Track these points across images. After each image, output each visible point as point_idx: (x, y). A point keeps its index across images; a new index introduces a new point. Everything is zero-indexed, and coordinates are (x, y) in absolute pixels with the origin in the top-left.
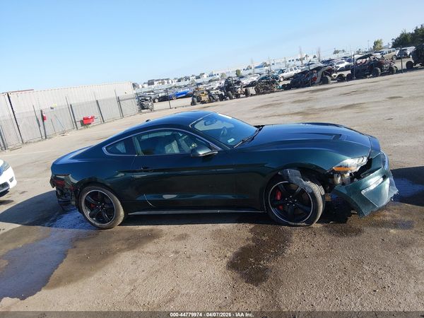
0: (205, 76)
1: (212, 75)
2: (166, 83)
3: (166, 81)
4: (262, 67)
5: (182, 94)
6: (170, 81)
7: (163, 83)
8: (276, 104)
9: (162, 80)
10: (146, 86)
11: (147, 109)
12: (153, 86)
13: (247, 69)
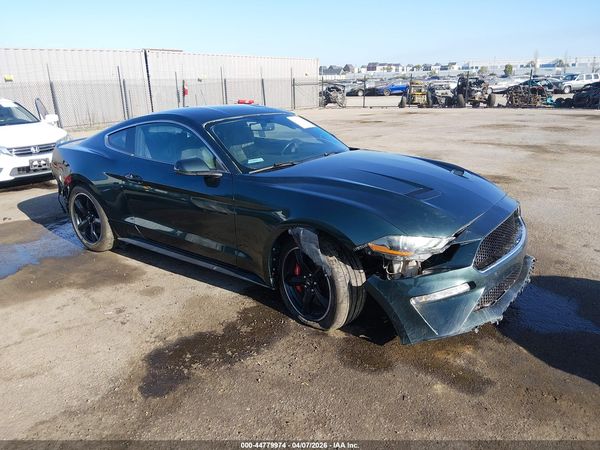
0: (456, 67)
1: (468, 68)
2: (393, 71)
3: (394, 68)
4: (553, 66)
5: (398, 89)
6: (400, 68)
7: (389, 70)
8: (515, 126)
9: (390, 65)
10: (364, 71)
11: (335, 102)
12: (372, 73)
13: (528, 66)
